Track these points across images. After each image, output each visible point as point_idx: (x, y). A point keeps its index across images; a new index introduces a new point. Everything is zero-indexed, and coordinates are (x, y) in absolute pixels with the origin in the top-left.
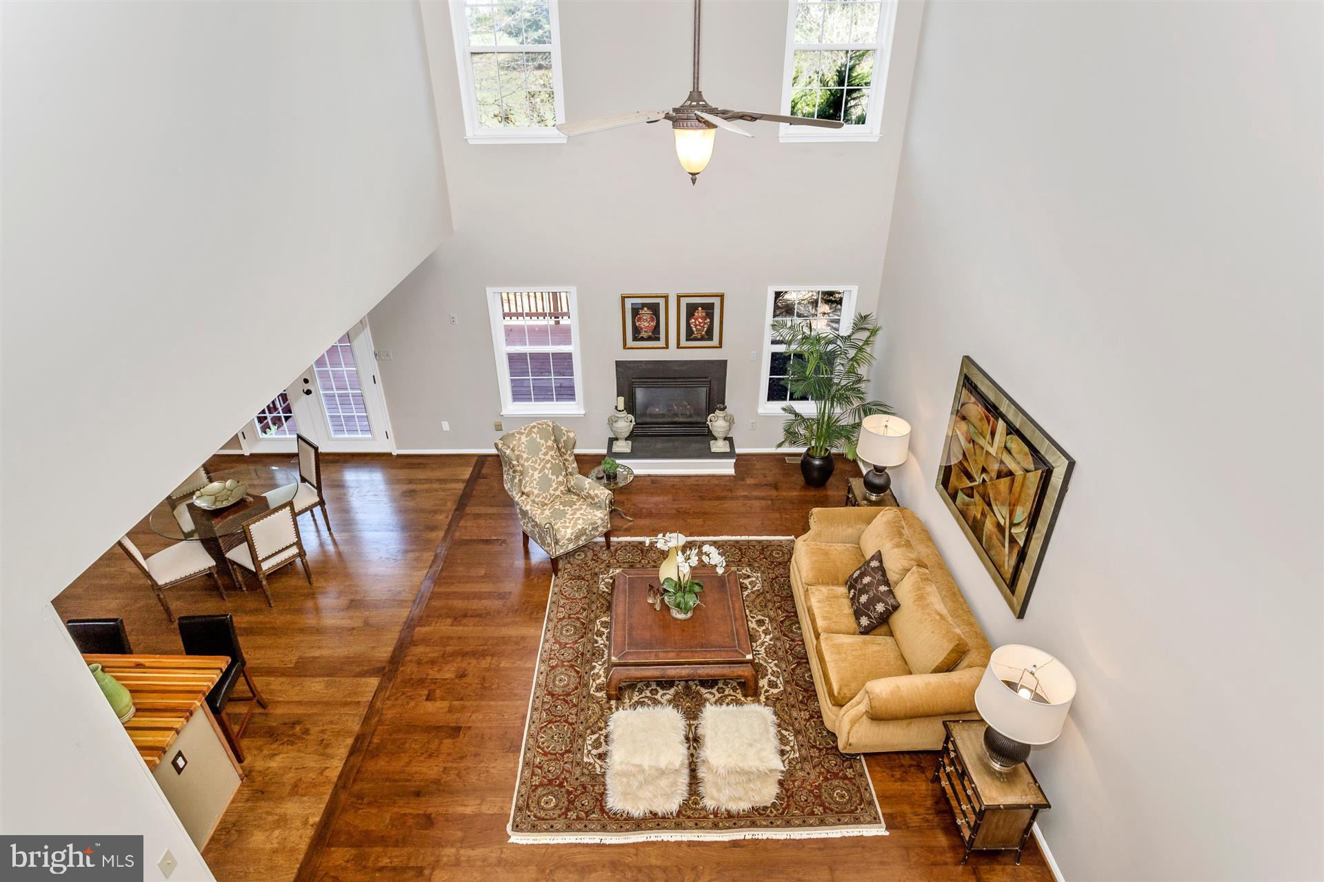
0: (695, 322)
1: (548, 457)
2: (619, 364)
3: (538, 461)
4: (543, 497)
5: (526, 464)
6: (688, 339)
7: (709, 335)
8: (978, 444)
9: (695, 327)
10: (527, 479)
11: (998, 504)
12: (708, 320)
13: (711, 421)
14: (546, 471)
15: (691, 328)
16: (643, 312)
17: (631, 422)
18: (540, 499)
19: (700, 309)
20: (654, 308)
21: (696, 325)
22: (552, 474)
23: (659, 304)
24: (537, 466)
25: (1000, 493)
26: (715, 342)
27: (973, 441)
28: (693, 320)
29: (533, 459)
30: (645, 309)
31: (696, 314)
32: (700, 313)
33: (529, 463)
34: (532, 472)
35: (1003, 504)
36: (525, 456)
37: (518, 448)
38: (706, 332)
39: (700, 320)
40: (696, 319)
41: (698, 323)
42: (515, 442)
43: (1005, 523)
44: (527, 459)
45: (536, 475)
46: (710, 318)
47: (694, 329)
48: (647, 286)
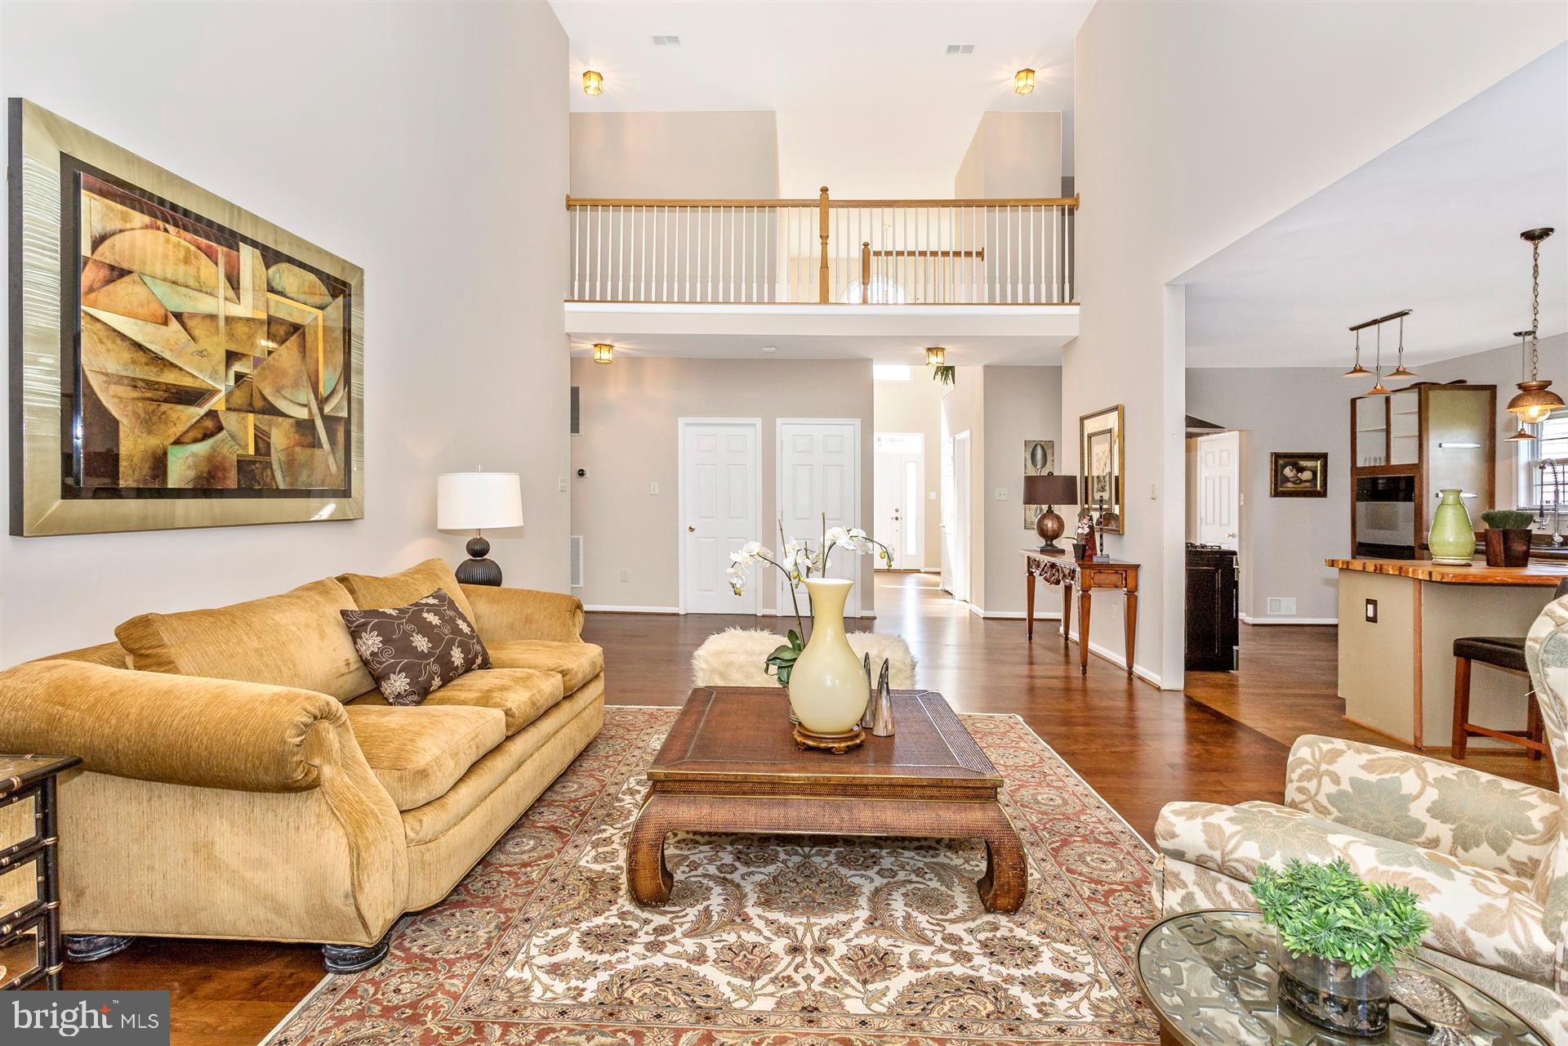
8: (193, 316)
11: (287, 393)
25: (285, 373)
27: (178, 316)
35: (296, 385)
43: (310, 412)
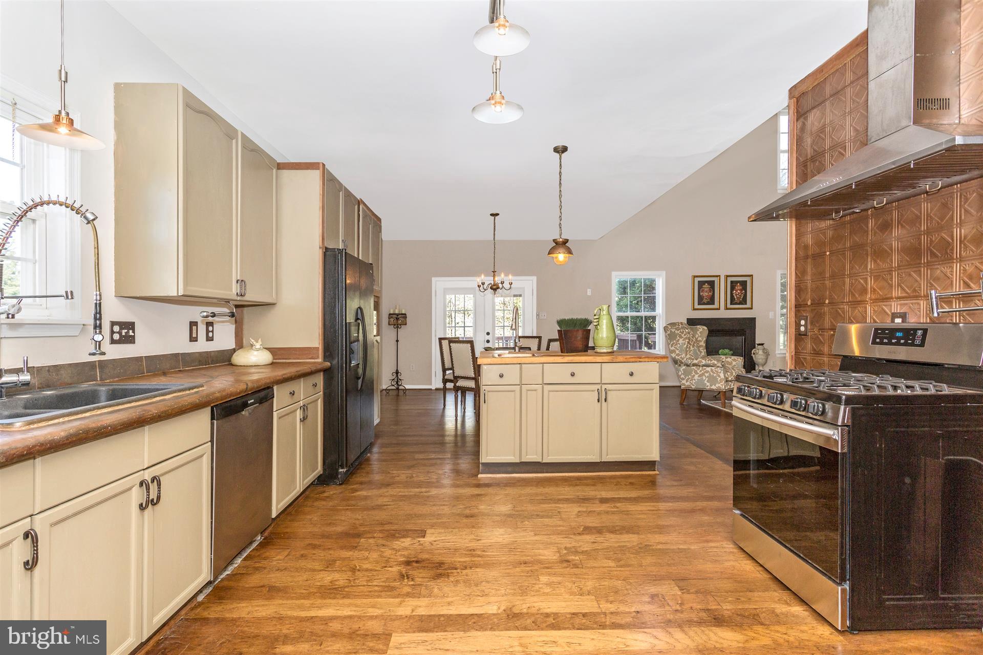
2: (689, 320)
6: (731, 304)
7: (744, 301)
12: (744, 291)
13: (754, 354)
15: (733, 296)
16: (705, 286)
19: (739, 284)
20: (712, 284)
21: (736, 295)
23: (714, 281)
26: (748, 305)
28: (735, 292)
30: (706, 284)
31: (736, 287)
32: (739, 287)
38: (743, 299)
39: (739, 291)
40: (736, 291)
41: (737, 293)
46: (744, 290)
47: (735, 297)
48: (707, 270)
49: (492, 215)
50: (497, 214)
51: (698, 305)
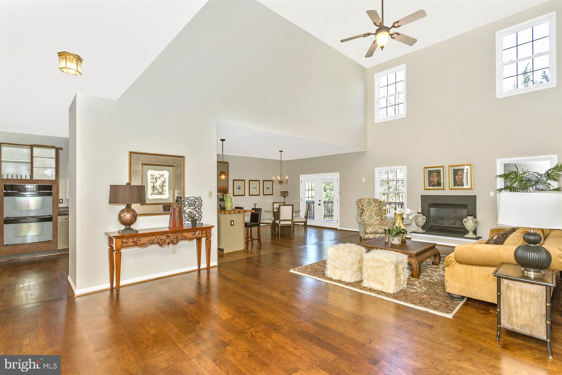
0: (458, 177)
1: (374, 209)
2: (422, 197)
3: (370, 209)
4: (369, 222)
5: (365, 208)
9: (458, 180)
10: (364, 214)
13: (465, 222)
14: (372, 213)
15: (456, 180)
16: (433, 174)
17: (424, 219)
18: (367, 222)
19: (460, 171)
20: (438, 172)
22: (375, 215)
23: (440, 170)
24: (369, 210)
26: (469, 186)
28: (457, 177)
29: (368, 208)
30: (434, 172)
31: (458, 174)
32: (460, 173)
33: (366, 208)
34: (366, 212)
36: (365, 206)
37: (363, 202)
39: (460, 176)
40: (458, 176)
42: (362, 201)
44: (366, 207)
45: (368, 213)
47: (458, 181)
48: (434, 163)
49: (280, 151)
50: (282, 151)
51: (429, 186)
